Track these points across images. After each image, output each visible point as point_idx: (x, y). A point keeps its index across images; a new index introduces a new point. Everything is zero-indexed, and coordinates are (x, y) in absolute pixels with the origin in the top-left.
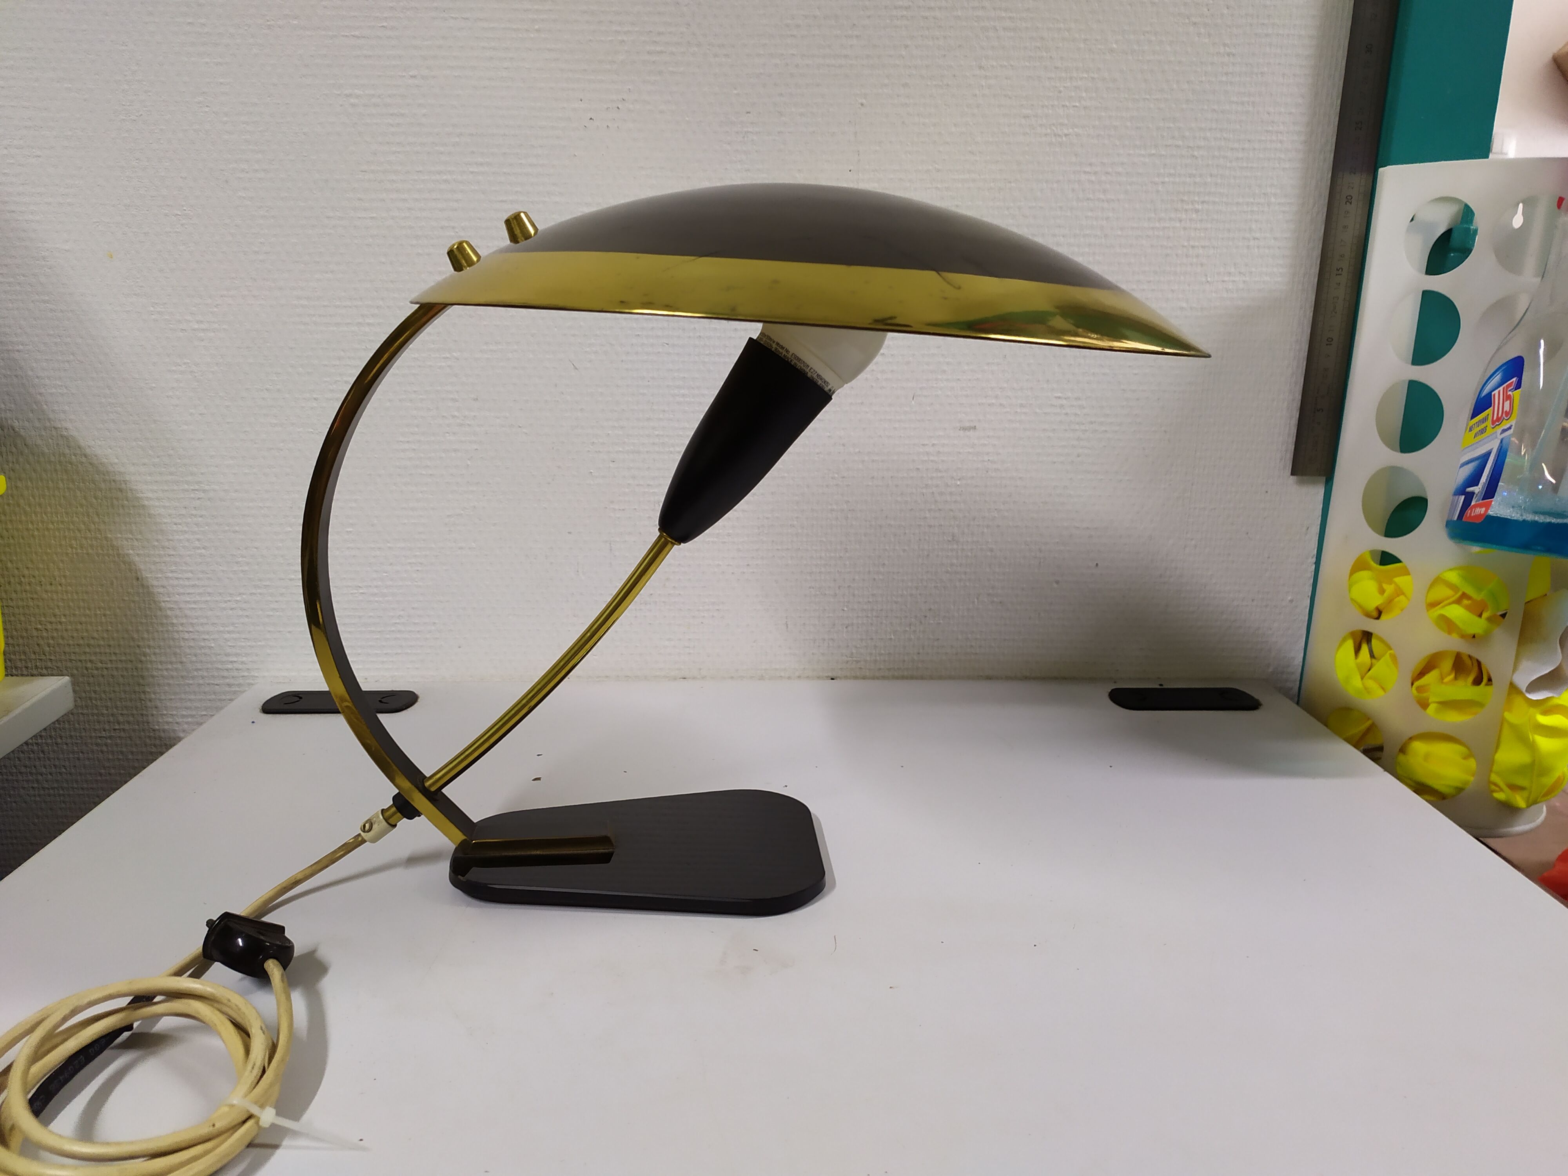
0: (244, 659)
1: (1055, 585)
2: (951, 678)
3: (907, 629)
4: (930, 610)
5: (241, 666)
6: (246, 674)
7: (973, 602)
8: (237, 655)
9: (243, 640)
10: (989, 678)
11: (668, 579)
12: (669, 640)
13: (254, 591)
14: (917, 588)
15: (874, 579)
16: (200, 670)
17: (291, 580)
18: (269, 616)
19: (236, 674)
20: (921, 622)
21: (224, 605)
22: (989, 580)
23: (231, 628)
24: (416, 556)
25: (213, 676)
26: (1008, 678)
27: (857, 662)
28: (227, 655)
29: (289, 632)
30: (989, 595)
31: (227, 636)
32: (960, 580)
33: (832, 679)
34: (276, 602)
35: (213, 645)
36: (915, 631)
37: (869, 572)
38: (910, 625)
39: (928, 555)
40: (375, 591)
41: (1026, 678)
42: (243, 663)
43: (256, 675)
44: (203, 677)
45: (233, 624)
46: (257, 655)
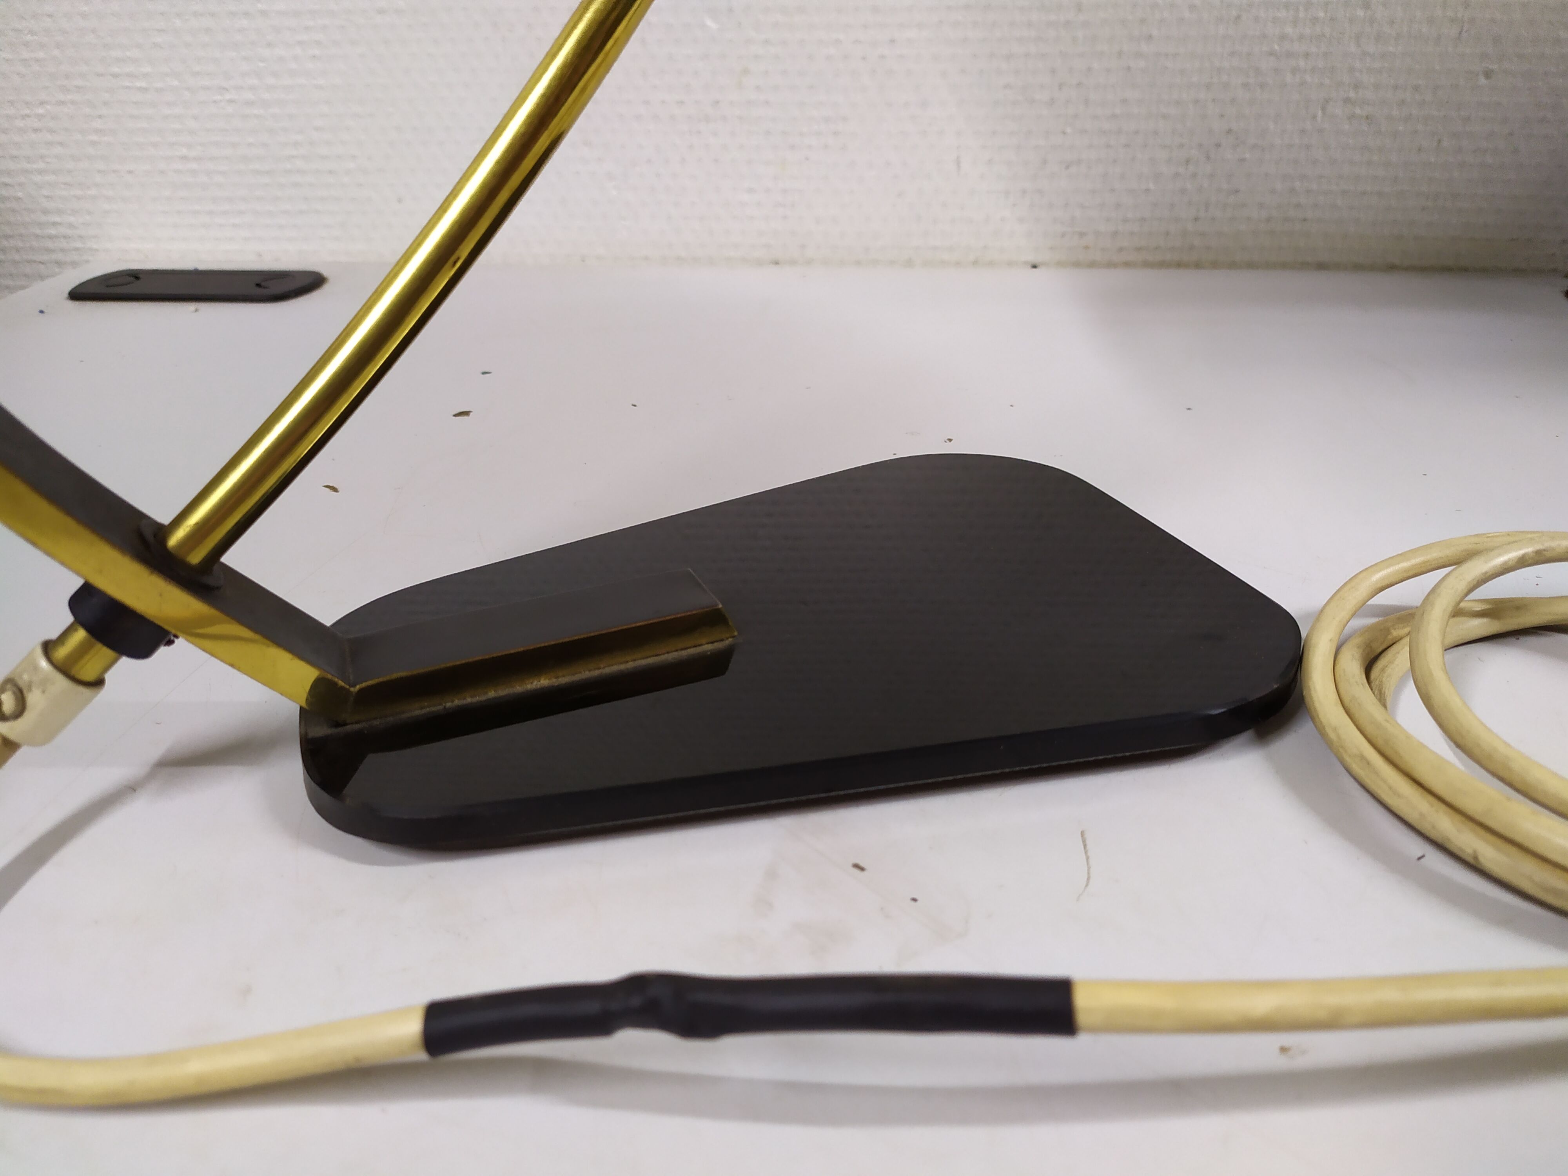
0: (72, 219)
1: (1482, 80)
2: (1251, 265)
3: (1181, 170)
4: (1229, 131)
5: (69, 232)
6: (79, 245)
7: (1314, 117)
8: (60, 212)
9: (62, 186)
10: (1321, 266)
11: (746, 71)
12: (751, 191)
13: (61, 97)
14: (1208, 86)
15: (1129, 68)
16: (11, 237)
17: (115, 76)
18: (93, 143)
19: (63, 244)
20: (1208, 158)
21: (20, 123)
22: (1351, 70)
23: (41, 165)
24: (307, 28)
25: (32, 248)
26: (1357, 268)
27: (1082, 235)
28: (45, 212)
29: (130, 172)
30: (1347, 100)
31: (37, 178)
32: (1294, 71)
33: (1034, 267)
34: (100, 117)
35: (20, 194)
36: (1194, 176)
37: (1120, 54)
38: (1188, 162)
39: (1238, 17)
40: (249, 96)
41: (1391, 268)
42: (71, 226)
43: (95, 246)
44: (18, 250)
45: (42, 157)
46: (89, 213)
